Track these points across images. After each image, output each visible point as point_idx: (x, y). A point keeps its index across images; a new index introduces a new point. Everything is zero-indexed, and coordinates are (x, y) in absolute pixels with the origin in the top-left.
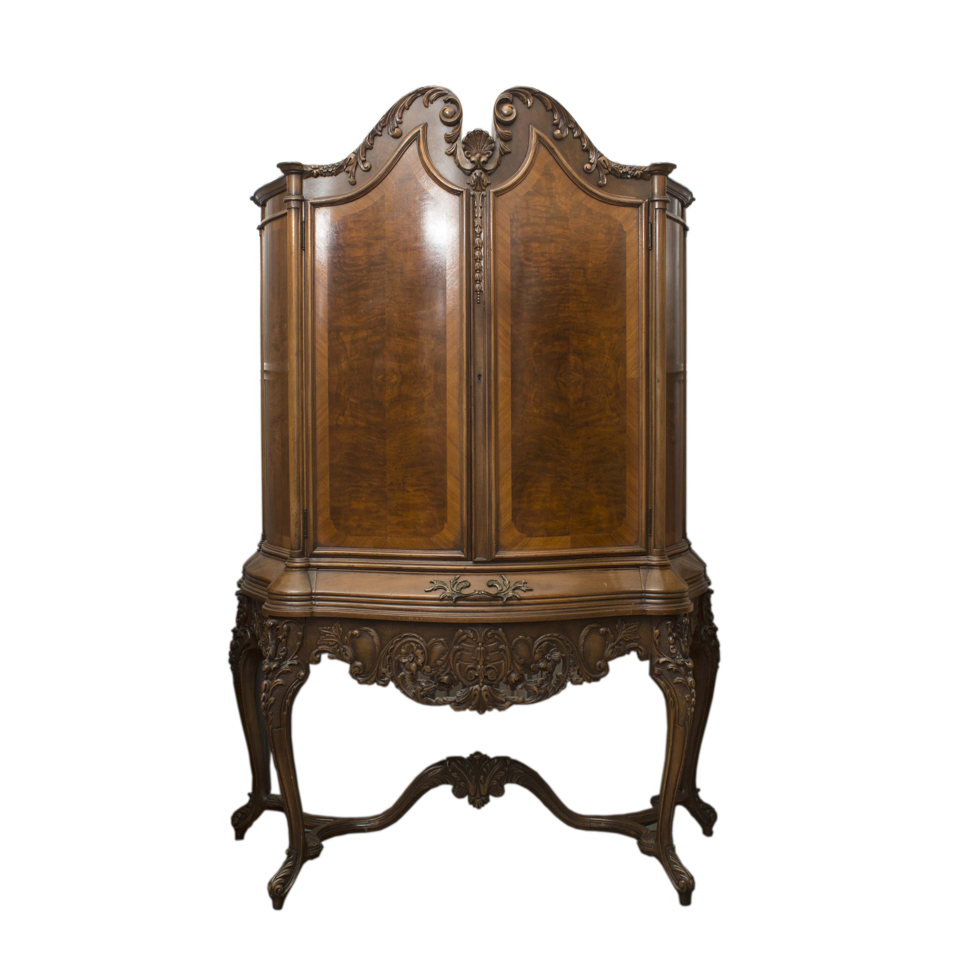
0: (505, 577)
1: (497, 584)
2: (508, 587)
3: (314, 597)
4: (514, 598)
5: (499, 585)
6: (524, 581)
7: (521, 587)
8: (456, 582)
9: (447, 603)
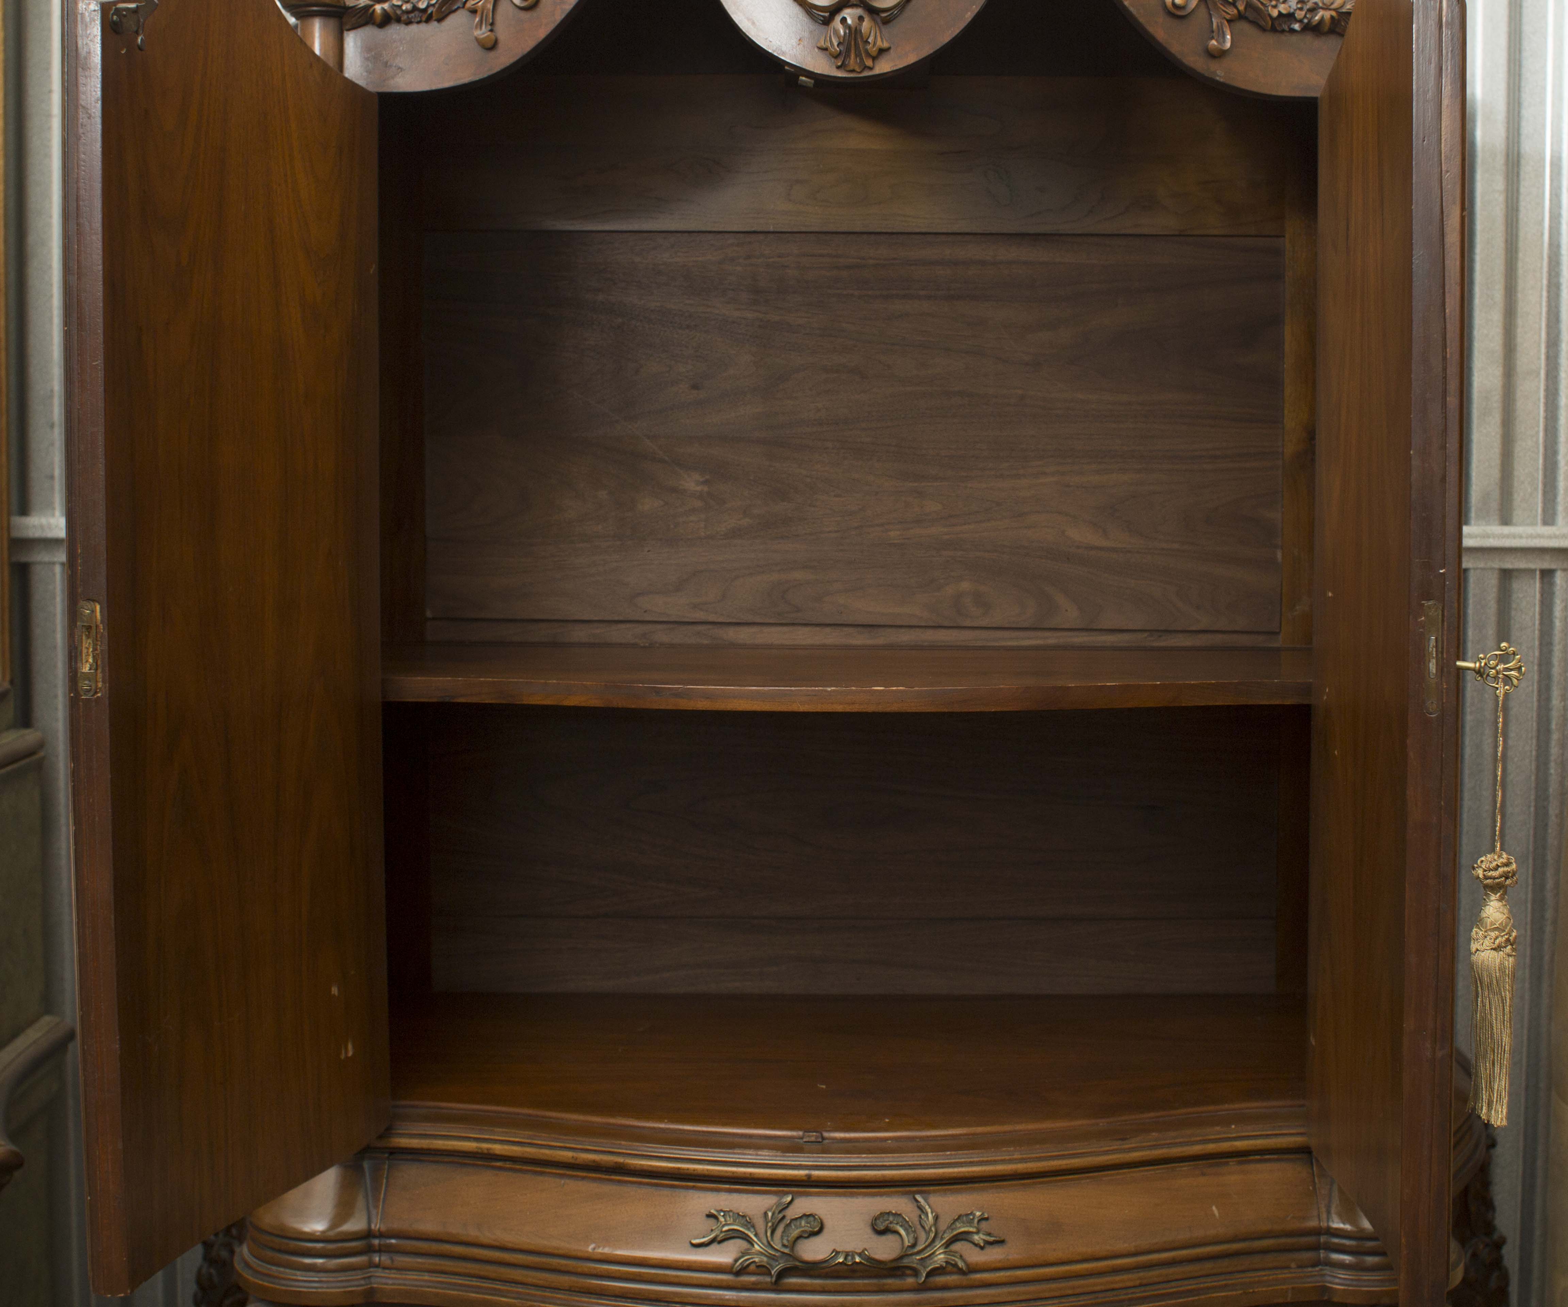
0: (926, 1200)
1: (901, 1226)
2: (932, 1235)
3: (376, 1242)
4: (950, 1268)
5: (906, 1230)
6: (978, 1214)
7: (972, 1233)
8: (784, 1217)
9: (754, 1283)
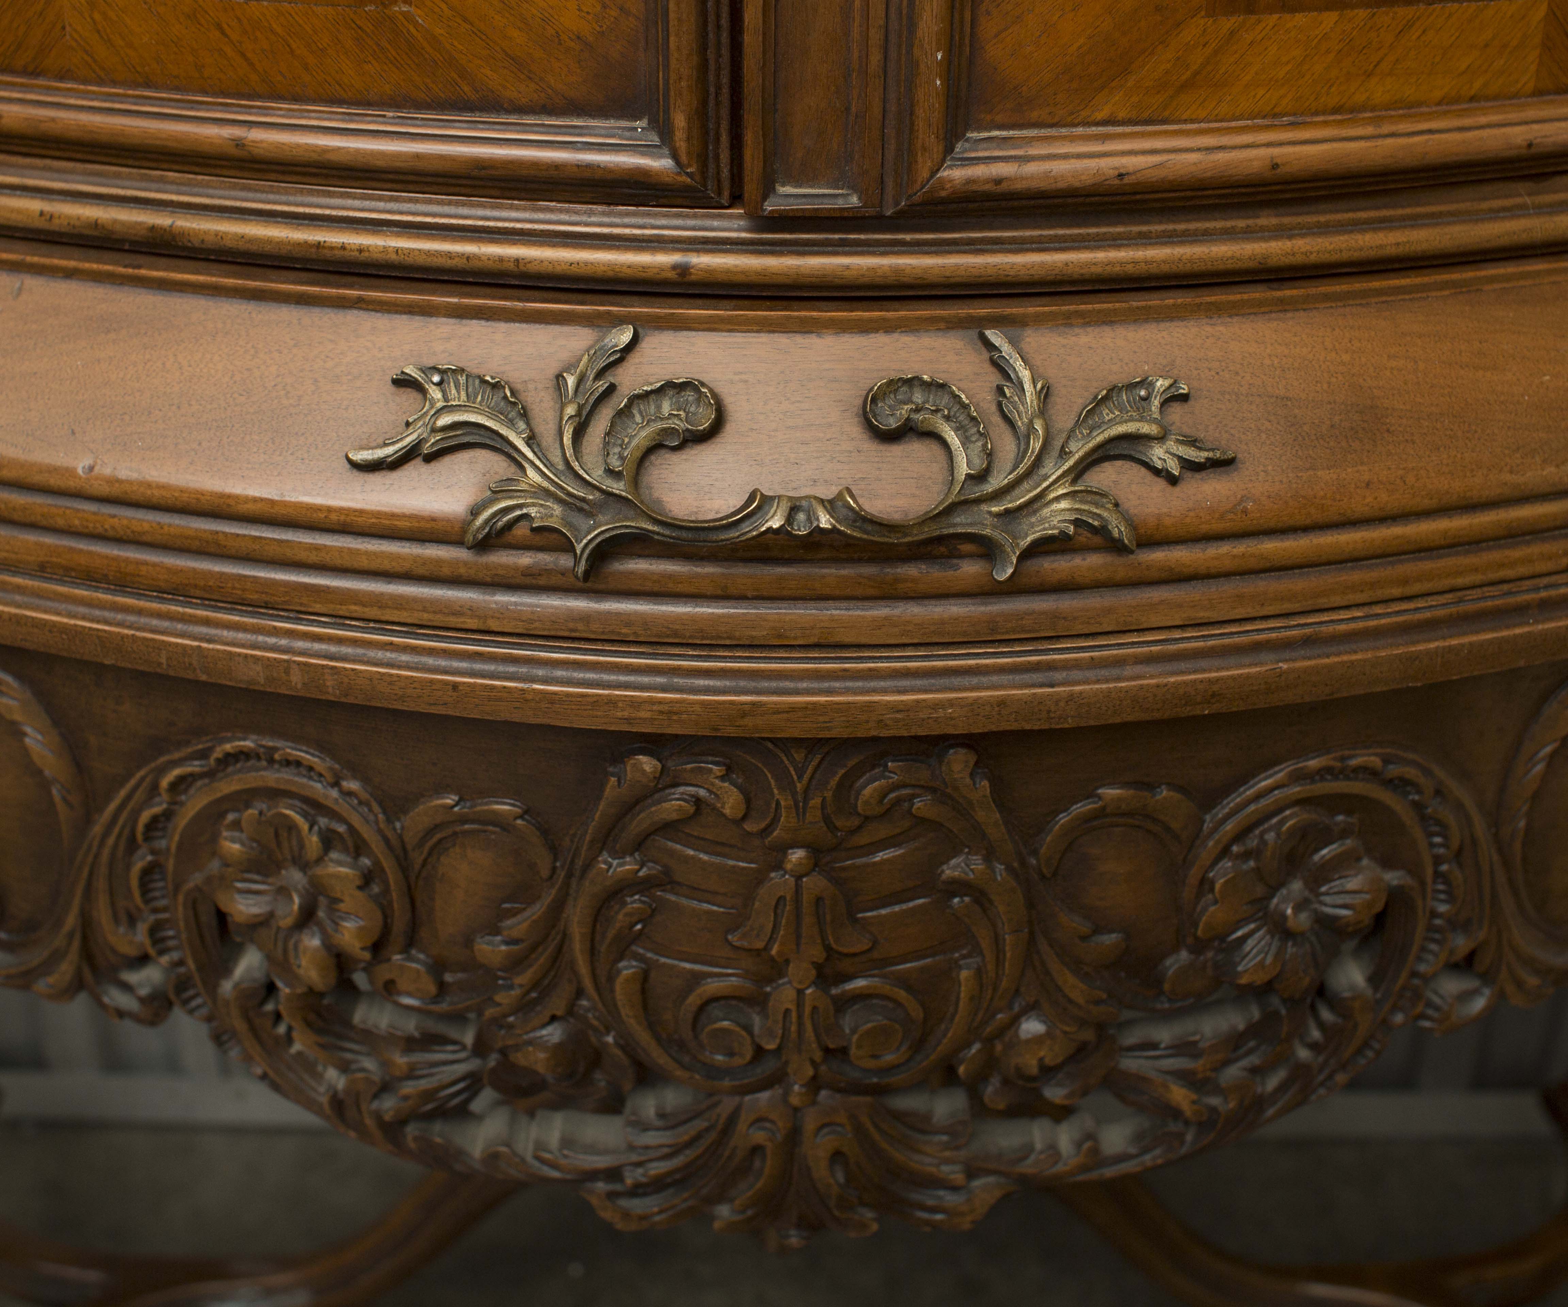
0: (1014, 342)
1: (947, 418)
2: (1036, 445)
4: (1085, 537)
5: (959, 429)
6: (1161, 384)
7: (1148, 438)
8: (612, 389)
9: (527, 572)
